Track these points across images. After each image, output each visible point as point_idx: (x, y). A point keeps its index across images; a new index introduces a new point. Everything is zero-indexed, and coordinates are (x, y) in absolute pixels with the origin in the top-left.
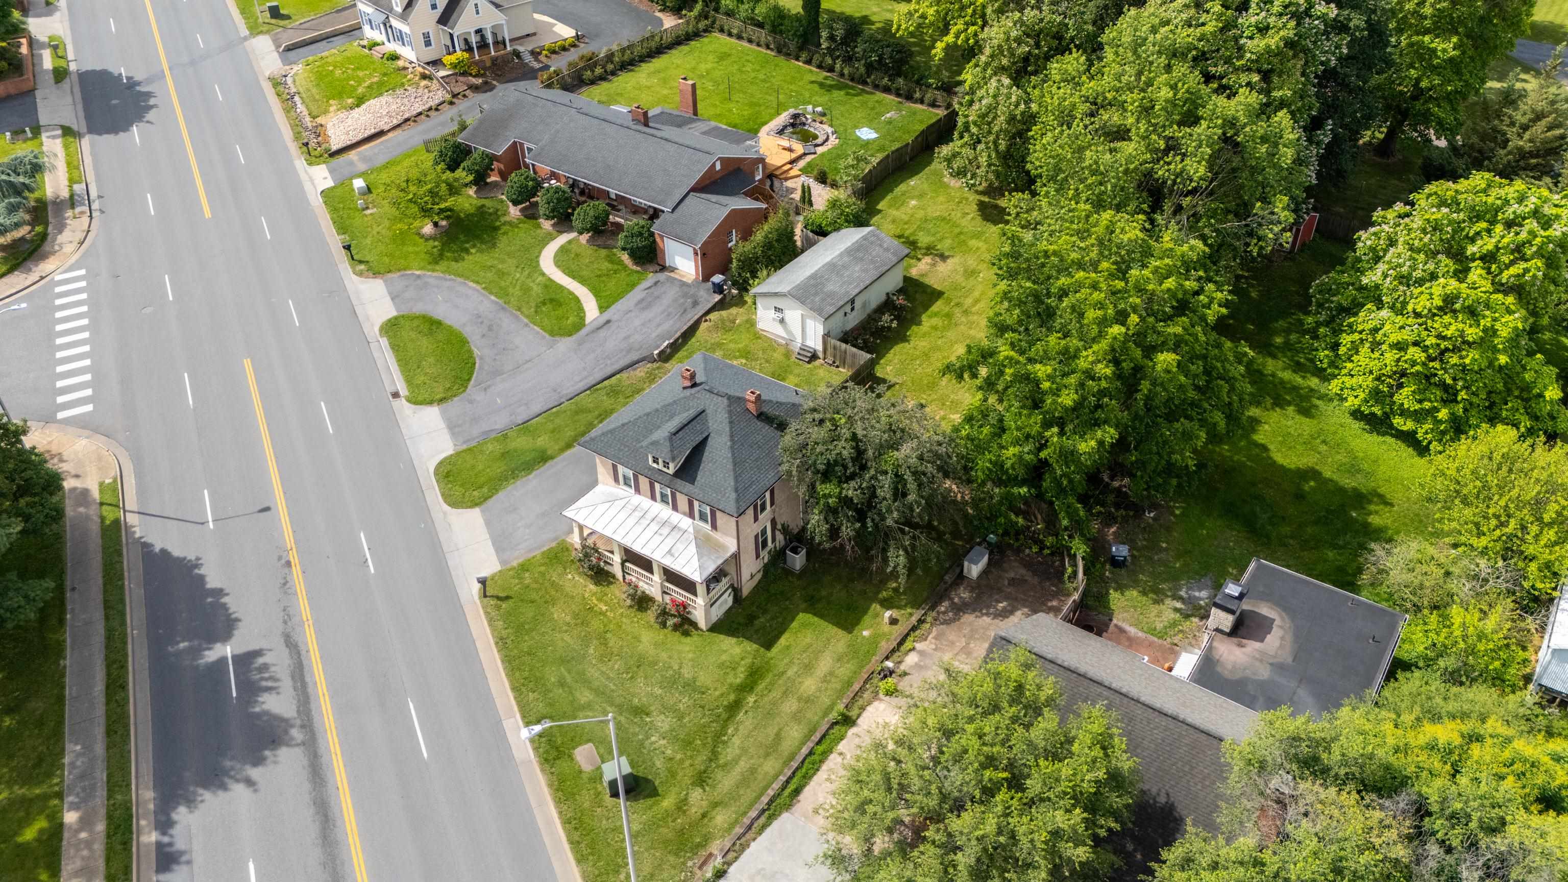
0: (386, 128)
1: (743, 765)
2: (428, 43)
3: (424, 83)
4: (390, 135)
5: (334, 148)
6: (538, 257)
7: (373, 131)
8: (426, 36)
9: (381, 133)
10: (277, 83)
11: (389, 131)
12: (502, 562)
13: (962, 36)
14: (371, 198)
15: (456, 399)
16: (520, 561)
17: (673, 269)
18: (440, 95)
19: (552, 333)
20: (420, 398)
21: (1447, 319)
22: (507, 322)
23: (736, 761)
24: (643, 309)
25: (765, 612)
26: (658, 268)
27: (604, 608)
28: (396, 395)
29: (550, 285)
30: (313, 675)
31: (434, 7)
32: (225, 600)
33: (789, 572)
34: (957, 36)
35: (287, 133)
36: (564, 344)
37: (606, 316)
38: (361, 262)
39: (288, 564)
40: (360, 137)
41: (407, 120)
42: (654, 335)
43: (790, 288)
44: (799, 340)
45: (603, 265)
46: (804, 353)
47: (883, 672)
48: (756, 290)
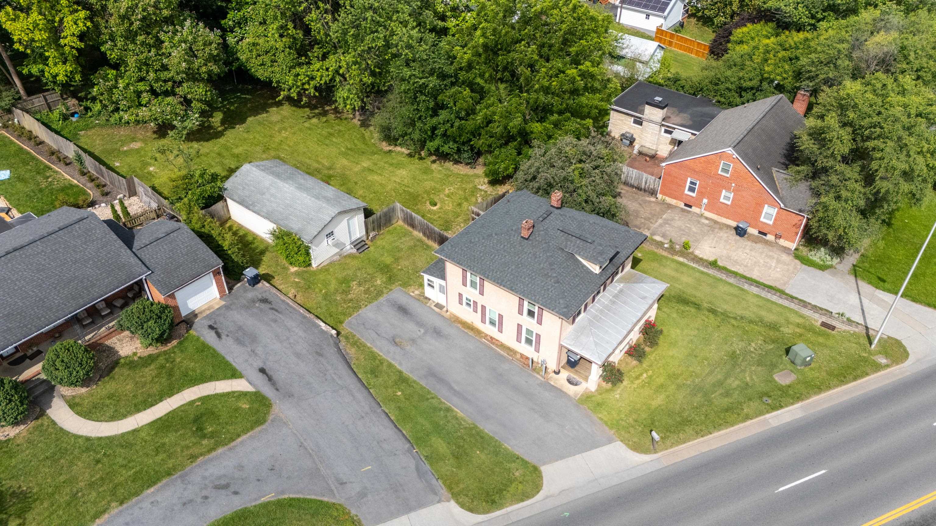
6: (88, 439)
12: (610, 441)
15: (353, 512)
16: (607, 428)
17: (194, 315)
19: (259, 422)
26: (183, 326)
27: (645, 375)
37: (250, 373)
43: (333, 211)
44: (348, 243)
45: (149, 372)
46: (360, 245)
47: (671, 249)
48: (306, 239)
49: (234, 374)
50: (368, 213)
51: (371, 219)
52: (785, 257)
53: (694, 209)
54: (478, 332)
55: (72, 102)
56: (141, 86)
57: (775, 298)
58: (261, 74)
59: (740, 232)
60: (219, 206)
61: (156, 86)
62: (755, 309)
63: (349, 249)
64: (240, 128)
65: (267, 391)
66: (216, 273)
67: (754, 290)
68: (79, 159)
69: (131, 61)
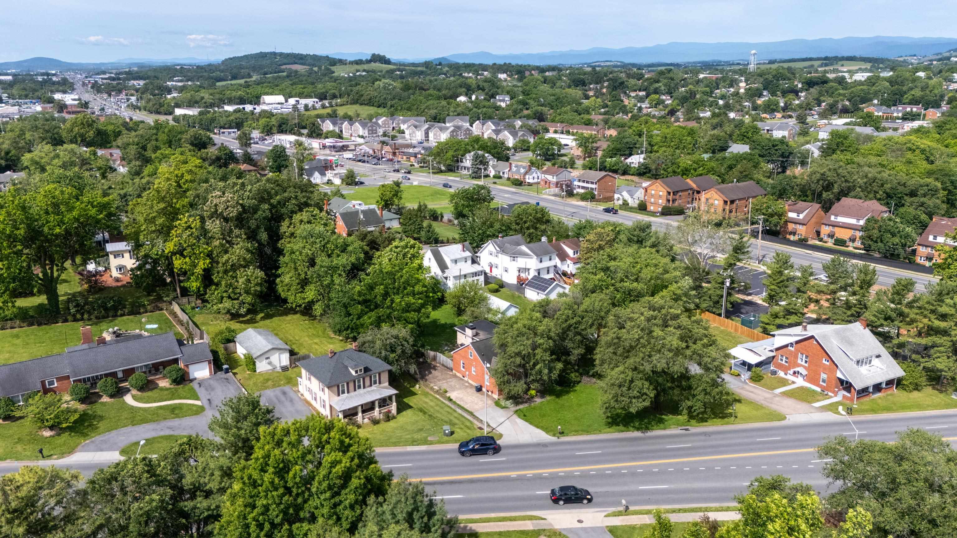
6: (132, 406)
17: (195, 378)
22: (171, 424)
24: (212, 390)
26: (188, 381)
29: (160, 408)
37: (204, 400)
43: (270, 347)
44: (278, 366)
45: (166, 392)
46: (285, 369)
47: (437, 392)
48: (254, 356)
49: (198, 399)
50: (292, 353)
51: (293, 357)
52: (490, 402)
53: (466, 379)
54: (311, 405)
55: (199, 301)
56: (225, 295)
57: (465, 415)
58: (283, 295)
59: (479, 389)
60: (231, 345)
61: (232, 295)
62: (452, 418)
63: (279, 369)
64: (269, 321)
65: (206, 406)
66: (210, 363)
67: (459, 411)
68: (188, 323)
69: (223, 283)
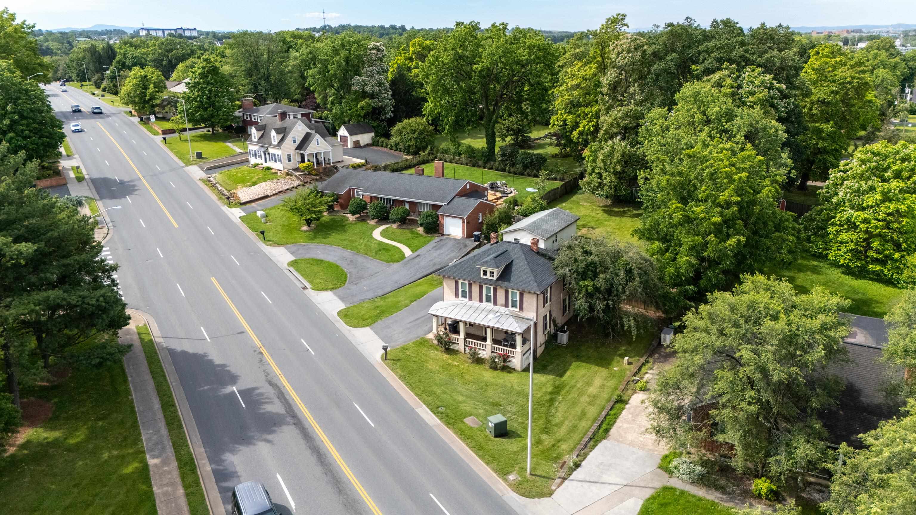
0: (270, 194)
1: (567, 424)
2: (289, 160)
3: (288, 177)
4: (272, 198)
5: (243, 201)
7: (263, 195)
8: (289, 156)
9: (267, 197)
10: (206, 181)
11: (271, 196)
13: (587, 127)
14: (268, 219)
15: (340, 288)
16: (401, 346)
17: (448, 235)
18: (297, 183)
19: (388, 262)
20: (320, 288)
21: (887, 204)
22: (360, 259)
23: (563, 422)
24: (437, 249)
25: (552, 363)
26: (440, 235)
27: (457, 364)
28: (305, 288)
29: (380, 243)
30: (290, 396)
31: (294, 142)
32: (228, 368)
33: (560, 346)
34: (584, 126)
35: (214, 197)
36: (395, 266)
37: (416, 253)
38: (269, 241)
39: (261, 353)
40: (256, 197)
41: (281, 192)
42: (446, 259)
43: (523, 226)
45: (409, 235)
49: (414, 251)
65: (405, 260)
66: (464, 222)
